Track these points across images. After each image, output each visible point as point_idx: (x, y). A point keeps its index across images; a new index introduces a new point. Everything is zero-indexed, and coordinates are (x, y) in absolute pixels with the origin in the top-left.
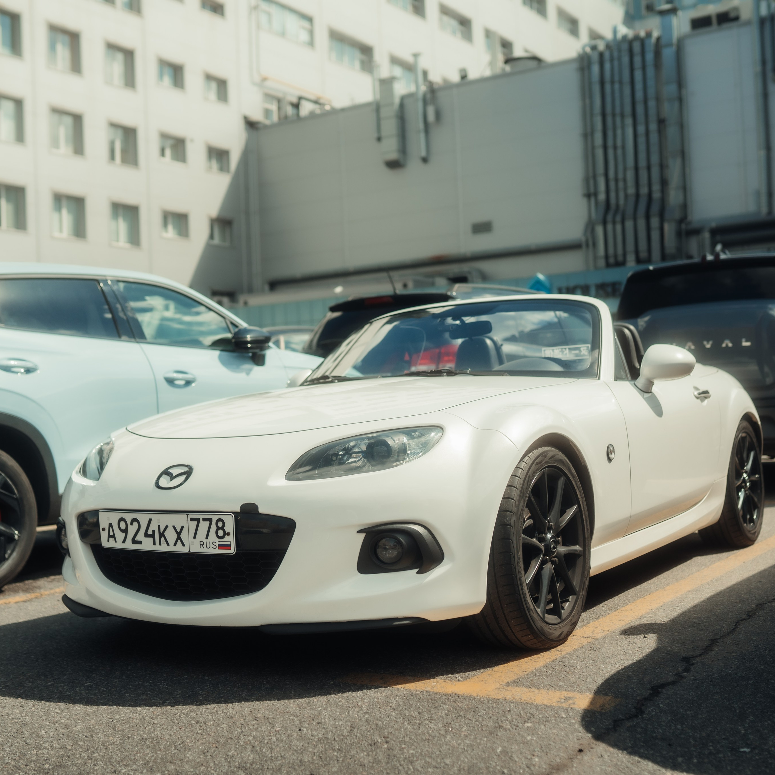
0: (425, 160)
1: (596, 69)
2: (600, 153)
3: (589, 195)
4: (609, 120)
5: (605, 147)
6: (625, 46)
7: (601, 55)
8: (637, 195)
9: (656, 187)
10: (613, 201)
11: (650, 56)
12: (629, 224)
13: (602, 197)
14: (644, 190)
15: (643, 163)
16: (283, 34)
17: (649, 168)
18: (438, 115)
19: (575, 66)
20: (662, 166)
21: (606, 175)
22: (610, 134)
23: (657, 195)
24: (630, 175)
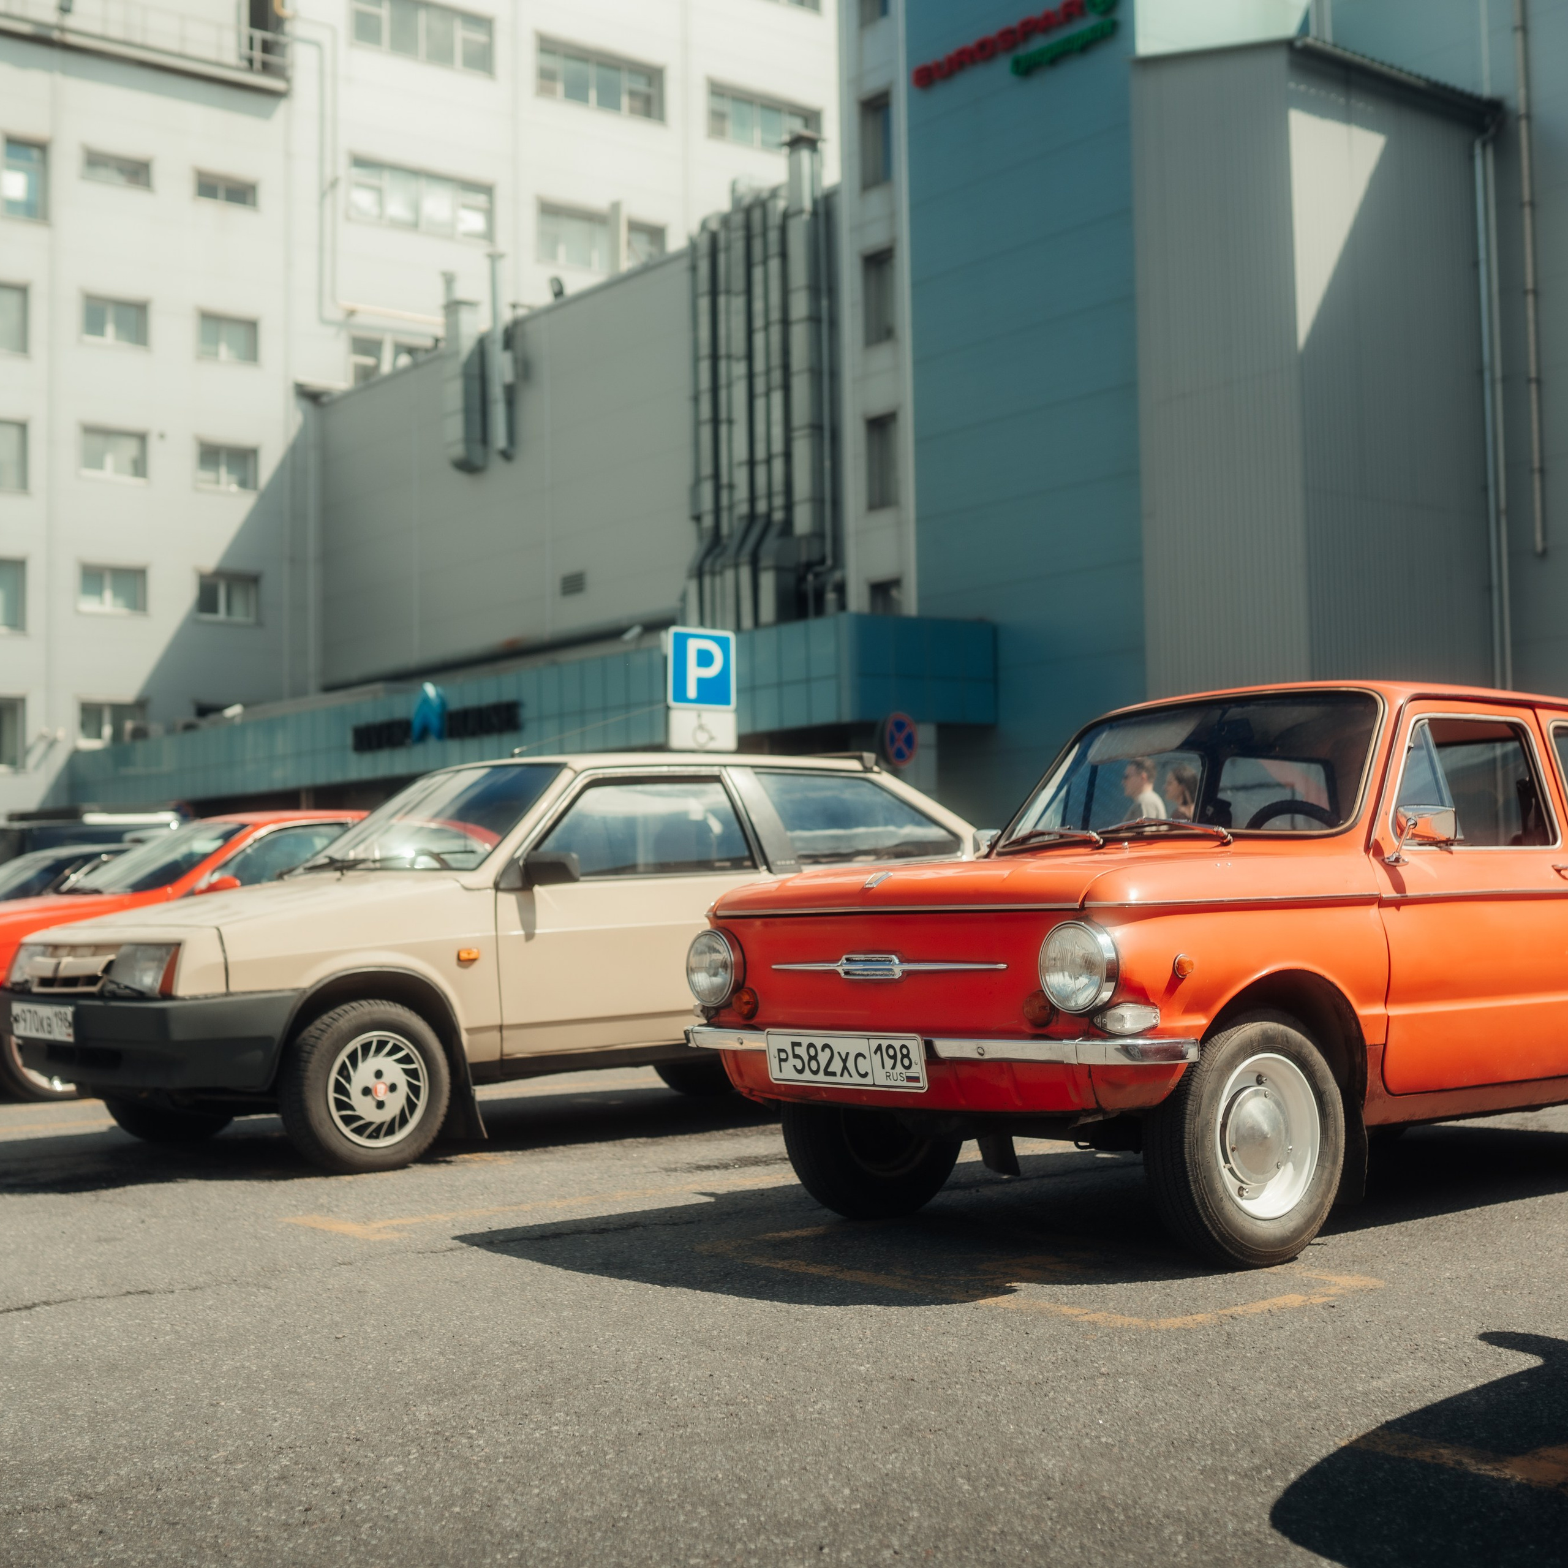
0: (507, 455)
1: (704, 267)
2: (706, 432)
3: (697, 518)
4: (723, 365)
5: (715, 421)
6: (738, 219)
7: (714, 238)
8: (752, 516)
9: (778, 501)
10: (725, 529)
11: (773, 236)
12: (729, 574)
13: (708, 521)
14: (762, 507)
15: (760, 453)
16: (414, 226)
17: (769, 460)
18: (524, 369)
19: (685, 263)
20: (788, 456)
21: (716, 476)
22: (723, 394)
23: (778, 516)
24: (741, 477)
